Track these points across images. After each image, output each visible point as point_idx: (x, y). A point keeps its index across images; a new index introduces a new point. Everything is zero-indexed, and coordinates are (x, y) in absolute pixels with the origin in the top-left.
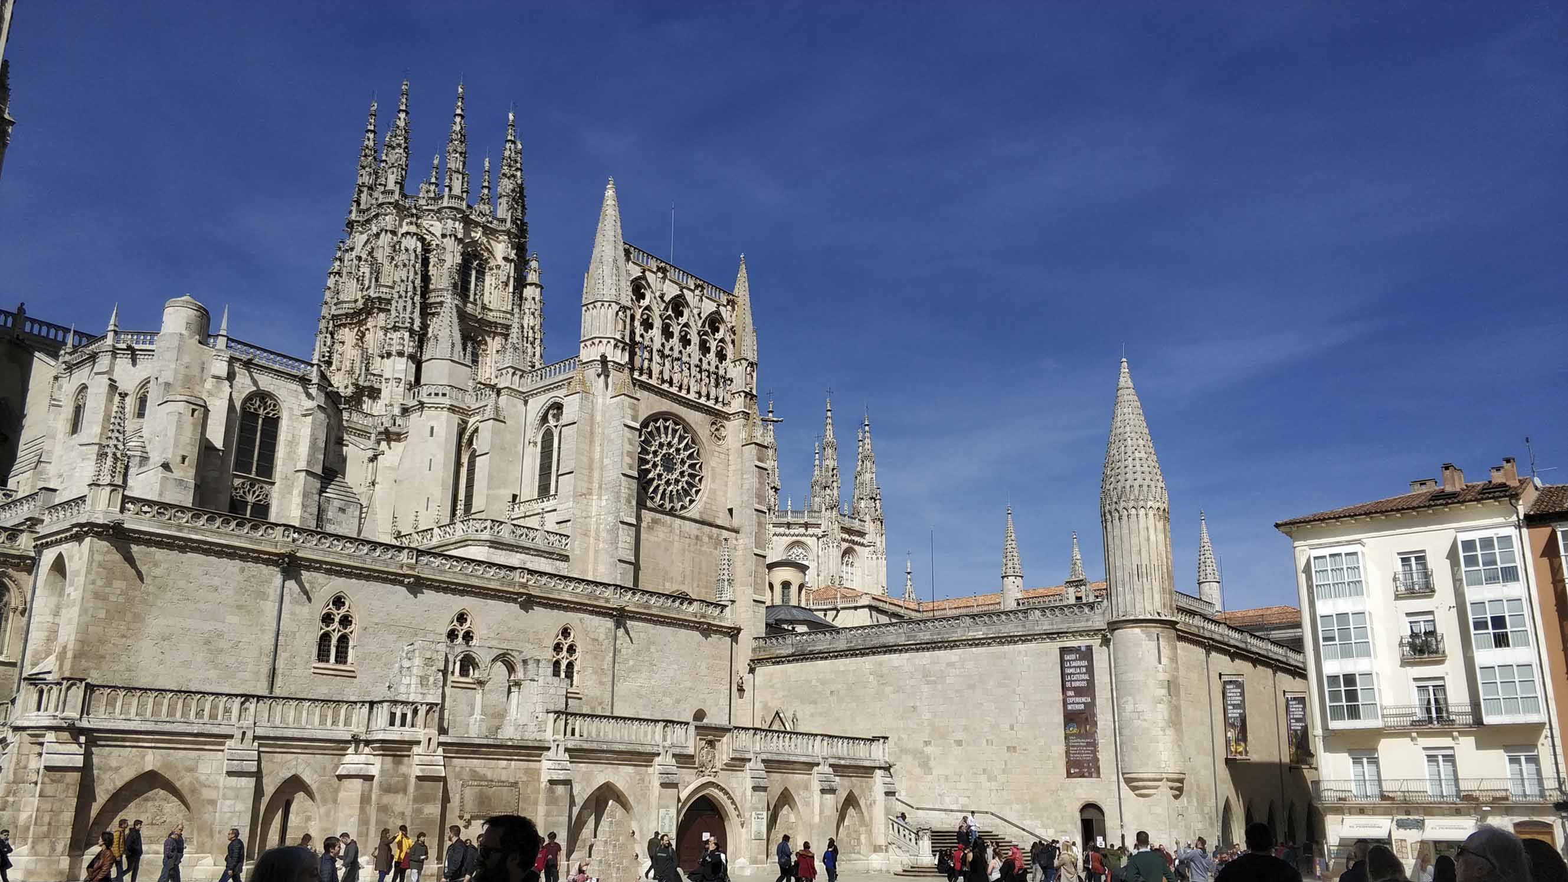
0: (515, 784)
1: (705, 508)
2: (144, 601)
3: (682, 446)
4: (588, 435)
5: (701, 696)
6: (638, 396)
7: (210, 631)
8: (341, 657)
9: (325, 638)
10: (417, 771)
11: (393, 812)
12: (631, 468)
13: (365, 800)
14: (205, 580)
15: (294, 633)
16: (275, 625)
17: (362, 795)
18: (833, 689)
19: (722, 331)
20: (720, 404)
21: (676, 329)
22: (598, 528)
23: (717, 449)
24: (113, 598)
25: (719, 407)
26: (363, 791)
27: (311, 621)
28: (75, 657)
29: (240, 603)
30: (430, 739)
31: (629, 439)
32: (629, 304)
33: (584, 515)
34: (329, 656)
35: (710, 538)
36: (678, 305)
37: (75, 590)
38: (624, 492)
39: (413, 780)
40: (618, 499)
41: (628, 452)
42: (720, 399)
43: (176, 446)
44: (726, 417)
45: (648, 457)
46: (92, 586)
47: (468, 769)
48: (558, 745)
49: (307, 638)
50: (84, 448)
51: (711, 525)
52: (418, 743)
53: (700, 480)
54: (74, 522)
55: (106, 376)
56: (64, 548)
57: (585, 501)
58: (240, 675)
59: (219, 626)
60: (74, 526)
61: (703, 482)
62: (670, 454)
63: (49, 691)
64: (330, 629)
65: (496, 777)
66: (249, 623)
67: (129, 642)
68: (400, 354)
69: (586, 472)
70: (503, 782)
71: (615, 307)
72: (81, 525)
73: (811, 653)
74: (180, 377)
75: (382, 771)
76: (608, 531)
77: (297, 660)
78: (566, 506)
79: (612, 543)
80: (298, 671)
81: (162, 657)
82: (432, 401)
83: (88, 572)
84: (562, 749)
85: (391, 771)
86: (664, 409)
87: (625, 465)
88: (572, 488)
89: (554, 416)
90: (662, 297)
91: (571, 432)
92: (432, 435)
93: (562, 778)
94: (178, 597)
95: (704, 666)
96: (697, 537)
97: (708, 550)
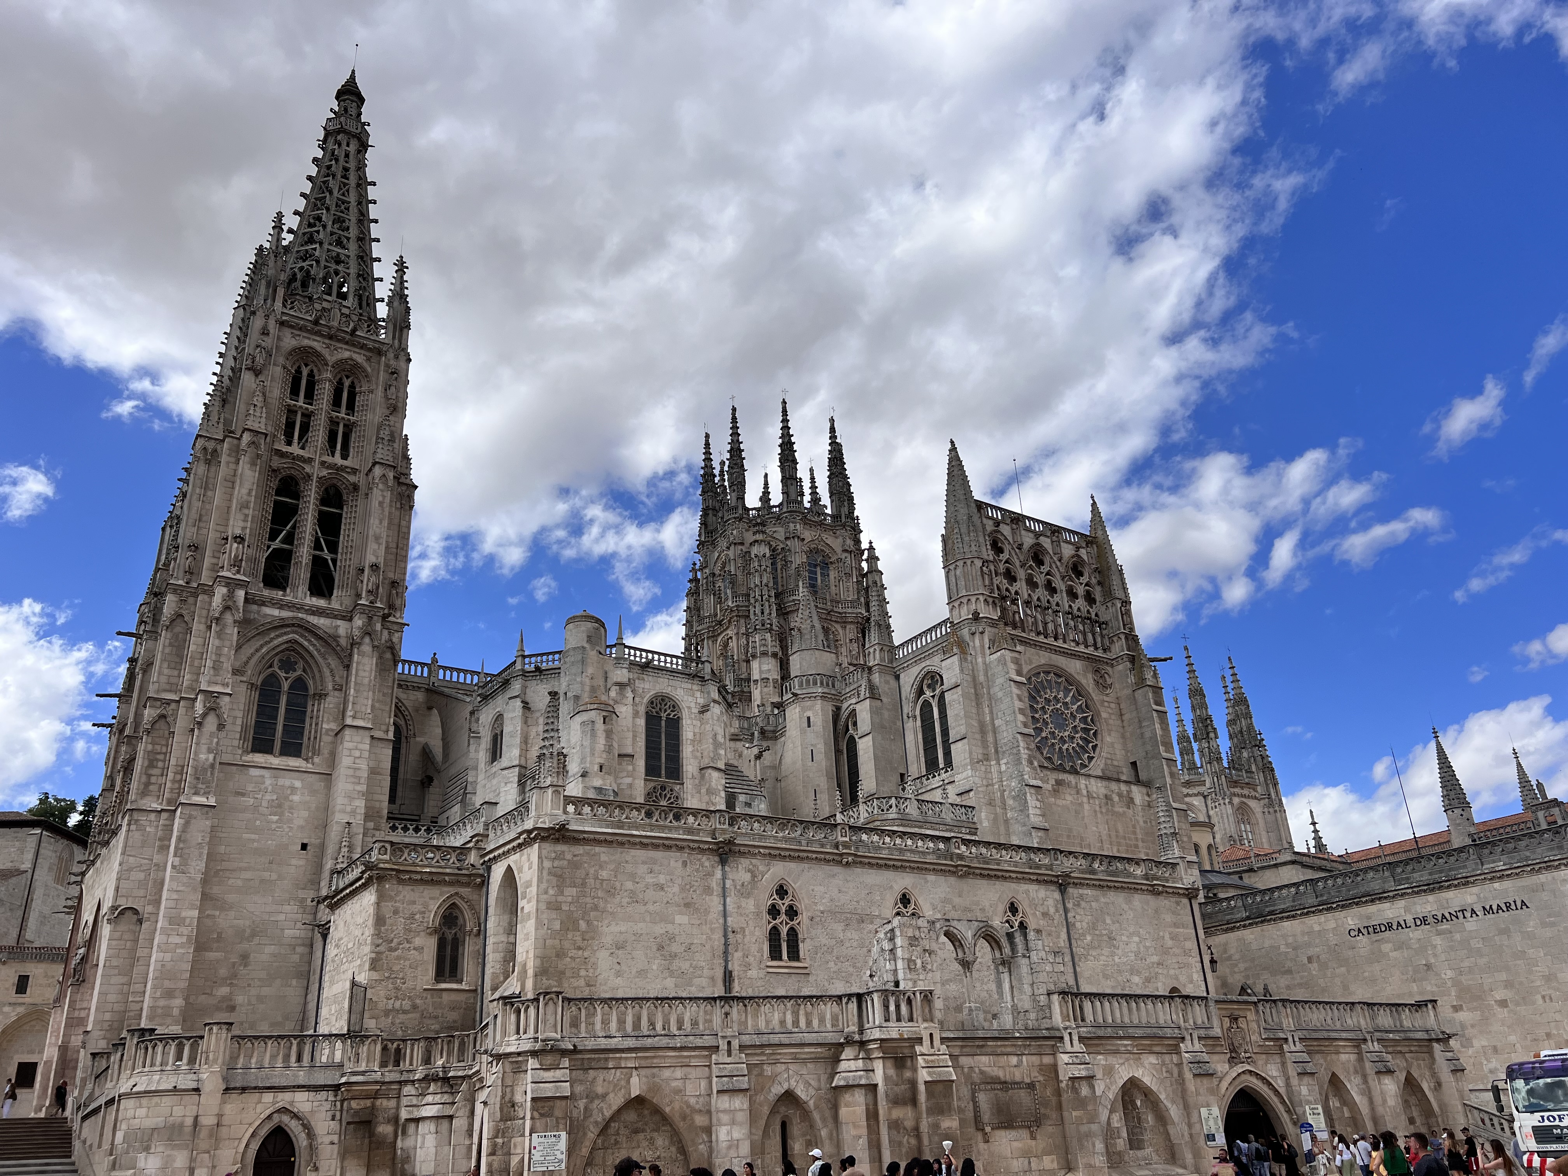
0: (1031, 1086)
1: (1106, 764)
2: (596, 908)
3: (1068, 699)
4: (973, 698)
5: (1172, 972)
6: (1019, 648)
7: (662, 935)
8: (794, 954)
9: (774, 934)
10: (924, 1075)
11: (905, 1128)
12: (1025, 725)
13: (872, 1115)
14: (650, 879)
15: (743, 929)
16: (721, 921)
17: (867, 1110)
18: (1310, 953)
19: (1086, 575)
20: (1100, 651)
21: (1040, 579)
22: (1002, 796)
23: (1106, 699)
24: (565, 907)
25: (1100, 653)
26: (867, 1105)
27: (758, 914)
28: (536, 975)
29: (687, 901)
30: (931, 1035)
31: (1018, 696)
32: (991, 558)
33: (985, 783)
34: (780, 952)
35: (1120, 795)
36: (1037, 556)
37: (528, 902)
38: (1024, 754)
39: (922, 1088)
40: (1018, 762)
41: (1020, 709)
42: (1099, 645)
43: (593, 754)
44: (1111, 663)
45: (1037, 716)
46: (545, 896)
47: (977, 1070)
48: (1070, 1034)
49: (757, 933)
50: (506, 772)
51: (1118, 780)
52: (920, 1040)
53: (1095, 734)
54: (520, 830)
55: (518, 699)
56: (513, 860)
57: (983, 768)
58: (697, 981)
59: (670, 927)
60: (521, 834)
61: (1099, 736)
62: (1057, 710)
63: (526, 1011)
64: (778, 921)
65: (1008, 1078)
66: (698, 922)
67: (586, 954)
68: (764, 654)
69: (978, 736)
70: (1017, 1083)
71: (979, 563)
72: (529, 832)
73: (1271, 913)
74: (587, 688)
75: (886, 1078)
76: (1014, 798)
77: (751, 959)
78: (964, 775)
79: (1021, 811)
80: (753, 973)
81: (618, 967)
82: (804, 691)
83: (540, 880)
84: (1075, 1038)
85: (895, 1077)
86: (1043, 662)
87: (1019, 724)
88: (967, 755)
89: (929, 686)
90: (1020, 547)
91: (955, 696)
92: (809, 726)
93: (1084, 1073)
94: (627, 900)
95: (1167, 936)
96: (1106, 796)
97: (1121, 810)
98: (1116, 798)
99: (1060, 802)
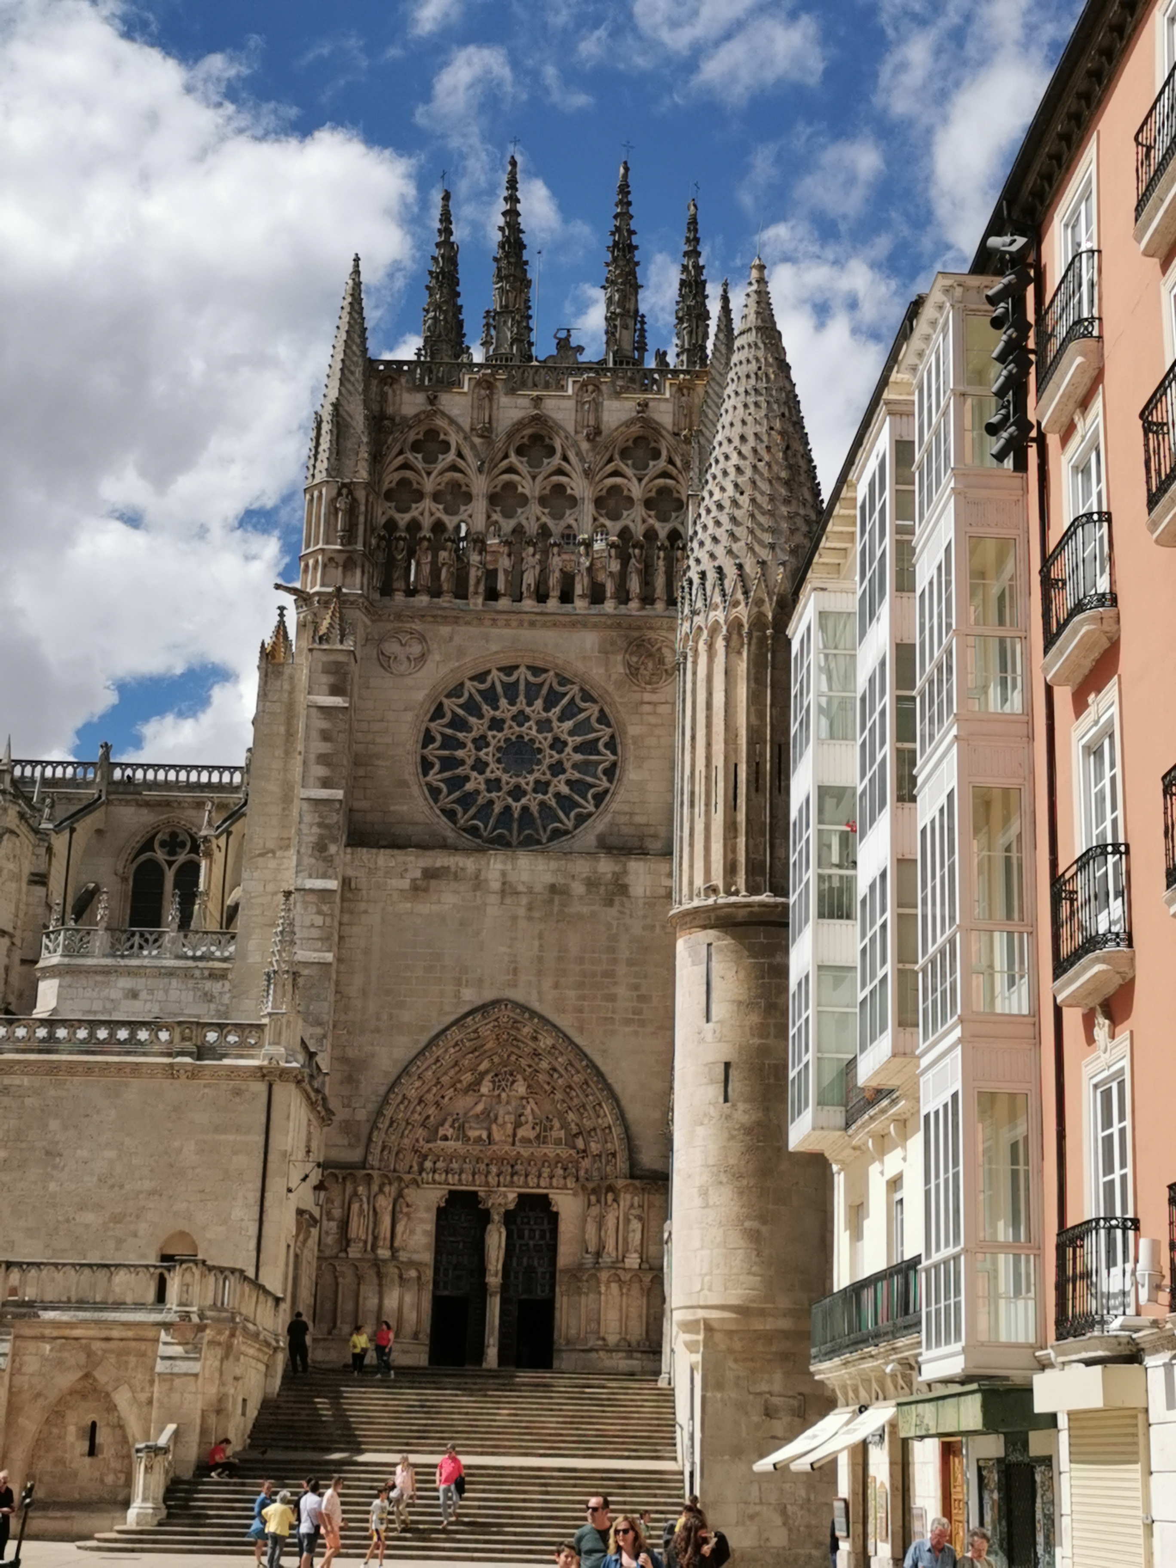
1: (613, 824)
3: (553, 714)
12: (326, 783)
20: (660, 605)
21: (531, 487)
23: (647, 697)
25: (651, 610)
31: (322, 731)
36: (540, 440)
38: (311, 834)
41: (320, 756)
53: (610, 770)
62: (520, 736)
71: (330, 493)
86: (494, 648)
87: (311, 783)
90: (486, 433)
95: (190, 1149)
96: (553, 889)
97: (585, 910)
98: (578, 889)
99: (424, 908)
